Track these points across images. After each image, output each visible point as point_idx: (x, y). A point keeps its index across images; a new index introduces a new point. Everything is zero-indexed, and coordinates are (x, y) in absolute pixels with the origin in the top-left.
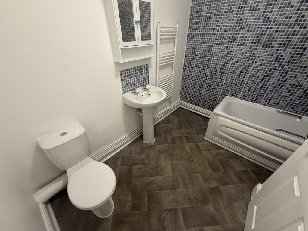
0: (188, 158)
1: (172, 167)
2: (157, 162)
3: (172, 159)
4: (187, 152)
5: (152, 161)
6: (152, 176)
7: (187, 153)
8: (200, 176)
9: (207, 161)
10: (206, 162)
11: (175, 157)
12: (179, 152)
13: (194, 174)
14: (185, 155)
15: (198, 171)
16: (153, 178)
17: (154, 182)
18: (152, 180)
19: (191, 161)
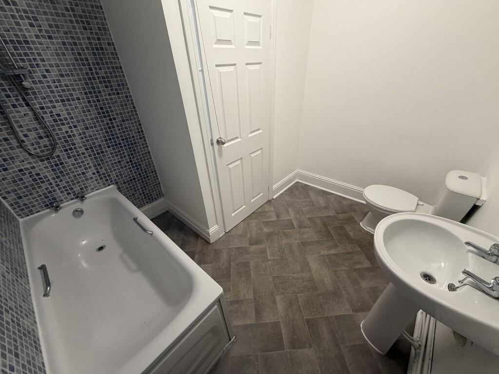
0: (281, 283)
1: (309, 267)
2: (336, 274)
3: (311, 280)
4: (282, 296)
5: (345, 276)
6: (335, 255)
7: (282, 294)
8: (268, 255)
9: (250, 278)
10: (253, 276)
11: (305, 283)
12: (298, 295)
13: (276, 258)
14: (286, 290)
15: (270, 263)
16: (332, 252)
17: (330, 248)
18: (333, 250)
19: (277, 277)
